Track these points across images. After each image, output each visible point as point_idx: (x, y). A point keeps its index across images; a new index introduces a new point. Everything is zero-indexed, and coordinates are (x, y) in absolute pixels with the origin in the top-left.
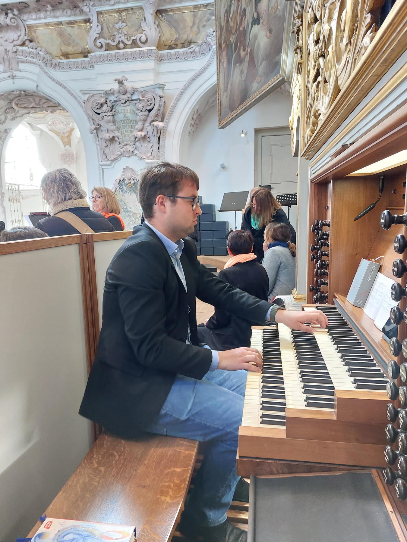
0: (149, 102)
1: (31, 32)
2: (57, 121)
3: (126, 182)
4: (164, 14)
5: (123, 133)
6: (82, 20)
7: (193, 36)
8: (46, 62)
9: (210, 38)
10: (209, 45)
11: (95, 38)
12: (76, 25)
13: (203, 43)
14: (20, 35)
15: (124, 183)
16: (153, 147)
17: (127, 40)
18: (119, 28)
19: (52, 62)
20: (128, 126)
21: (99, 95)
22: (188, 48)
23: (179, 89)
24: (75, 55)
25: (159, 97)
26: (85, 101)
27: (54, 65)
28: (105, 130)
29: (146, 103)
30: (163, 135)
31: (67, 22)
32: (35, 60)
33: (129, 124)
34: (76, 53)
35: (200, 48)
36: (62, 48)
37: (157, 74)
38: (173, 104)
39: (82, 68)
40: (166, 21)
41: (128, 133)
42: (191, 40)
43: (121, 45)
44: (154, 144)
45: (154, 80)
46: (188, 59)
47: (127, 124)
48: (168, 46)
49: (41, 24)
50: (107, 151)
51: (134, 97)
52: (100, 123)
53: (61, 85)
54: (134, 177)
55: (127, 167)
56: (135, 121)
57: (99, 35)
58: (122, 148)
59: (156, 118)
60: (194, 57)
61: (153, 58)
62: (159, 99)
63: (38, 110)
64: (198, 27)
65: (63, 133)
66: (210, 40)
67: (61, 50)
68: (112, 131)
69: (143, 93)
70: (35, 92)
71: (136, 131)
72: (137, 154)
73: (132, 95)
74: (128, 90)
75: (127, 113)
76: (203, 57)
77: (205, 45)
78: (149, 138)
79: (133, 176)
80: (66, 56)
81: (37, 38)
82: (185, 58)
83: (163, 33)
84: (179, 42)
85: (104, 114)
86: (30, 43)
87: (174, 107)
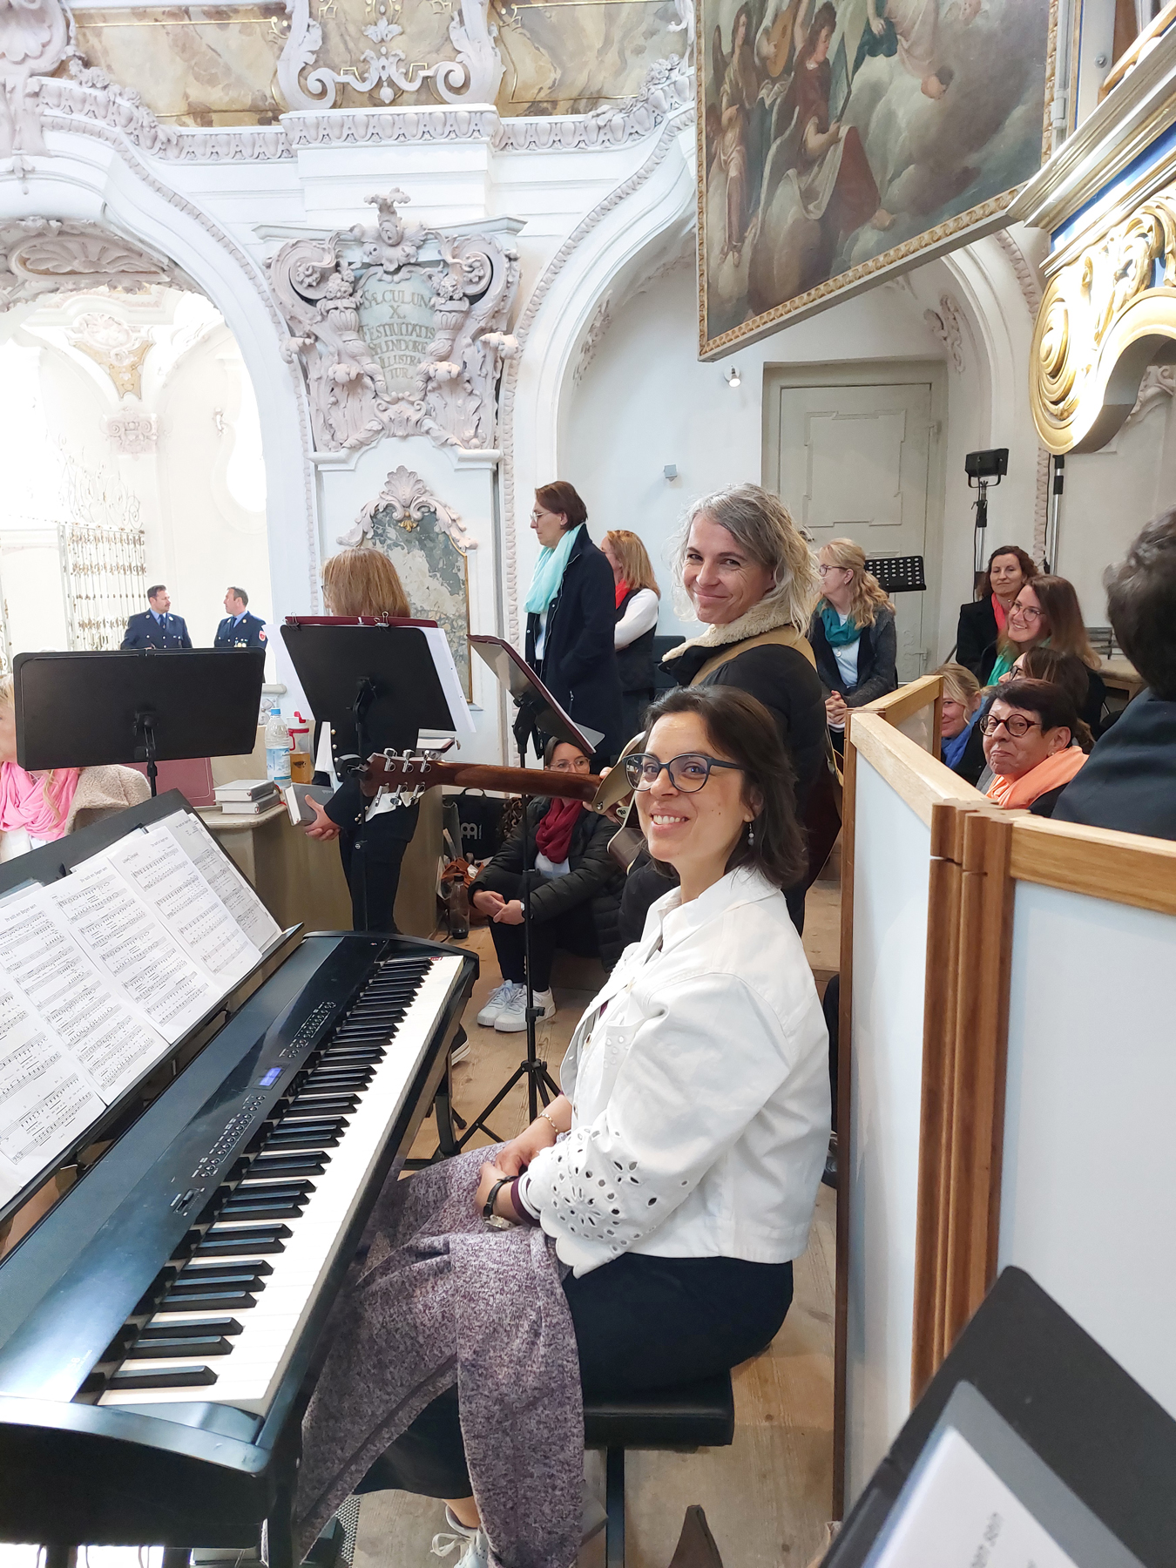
0: (476, 272)
1: (84, 35)
2: (99, 319)
3: (397, 515)
4: (514, 7)
5: (387, 365)
6: (255, 5)
7: (605, 77)
8: (136, 133)
9: (660, 86)
10: (654, 109)
11: (304, 65)
12: (235, 21)
13: (636, 101)
14: (49, 42)
15: (388, 519)
16: (481, 409)
17: (407, 80)
18: (380, 38)
19: (156, 132)
20: (402, 342)
21: (314, 243)
22: (592, 113)
23: (561, 236)
24: (232, 114)
25: (507, 260)
26: (270, 261)
27: (162, 143)
28: (332, 354)
29: (466, 274)
30: (509, 375)
31: (206, 8)
32: (100, 124)
33: (407, 338)
34: (234, 107)
35: (628, 116)
36: (190, 91)
37: (494, 187)
38: (541, 281)
39: (252, 155)
40: (523, 26)
41: (405, 366)
42: (599, 91)
43: (386, 93)
44: (486, 401)
45: (485, 206)
46: (589, 149)
47: (401, 337)
48: (527, 105)
49: (119, 11)
50: (336, 417)
51: (424, 256)
52: (317, 330)
53: (184, 206)
54: (423, 499)
55: (401, 469)
56: (427, 328)
57: (315, 56)
58: (385, 410)
59: (493, 323)
60: (607, 144)
61: (487, 139)
62: (507, 265)
63: (84, 282)
64: (621, 53)
65: (117, 355)
66: (660, 94)
67: (187, 98)
68: (354, 357)
69: (455, 245)
70: (94, 225)
71: (431, 359)
72: (430, 431)
73: (419, 248)
74: (408, 233)
75: (403, 302)
76: (635, 143)
77: (642, 109)
78: (468, 381)
79: (418, 498)
80: (203, 115)
81: (106, 52)
82: (580, 145)
83: (513, 63)
84: (562, 95)
85: (331, 304)
86: (84, 70)
87: (544, 290)
